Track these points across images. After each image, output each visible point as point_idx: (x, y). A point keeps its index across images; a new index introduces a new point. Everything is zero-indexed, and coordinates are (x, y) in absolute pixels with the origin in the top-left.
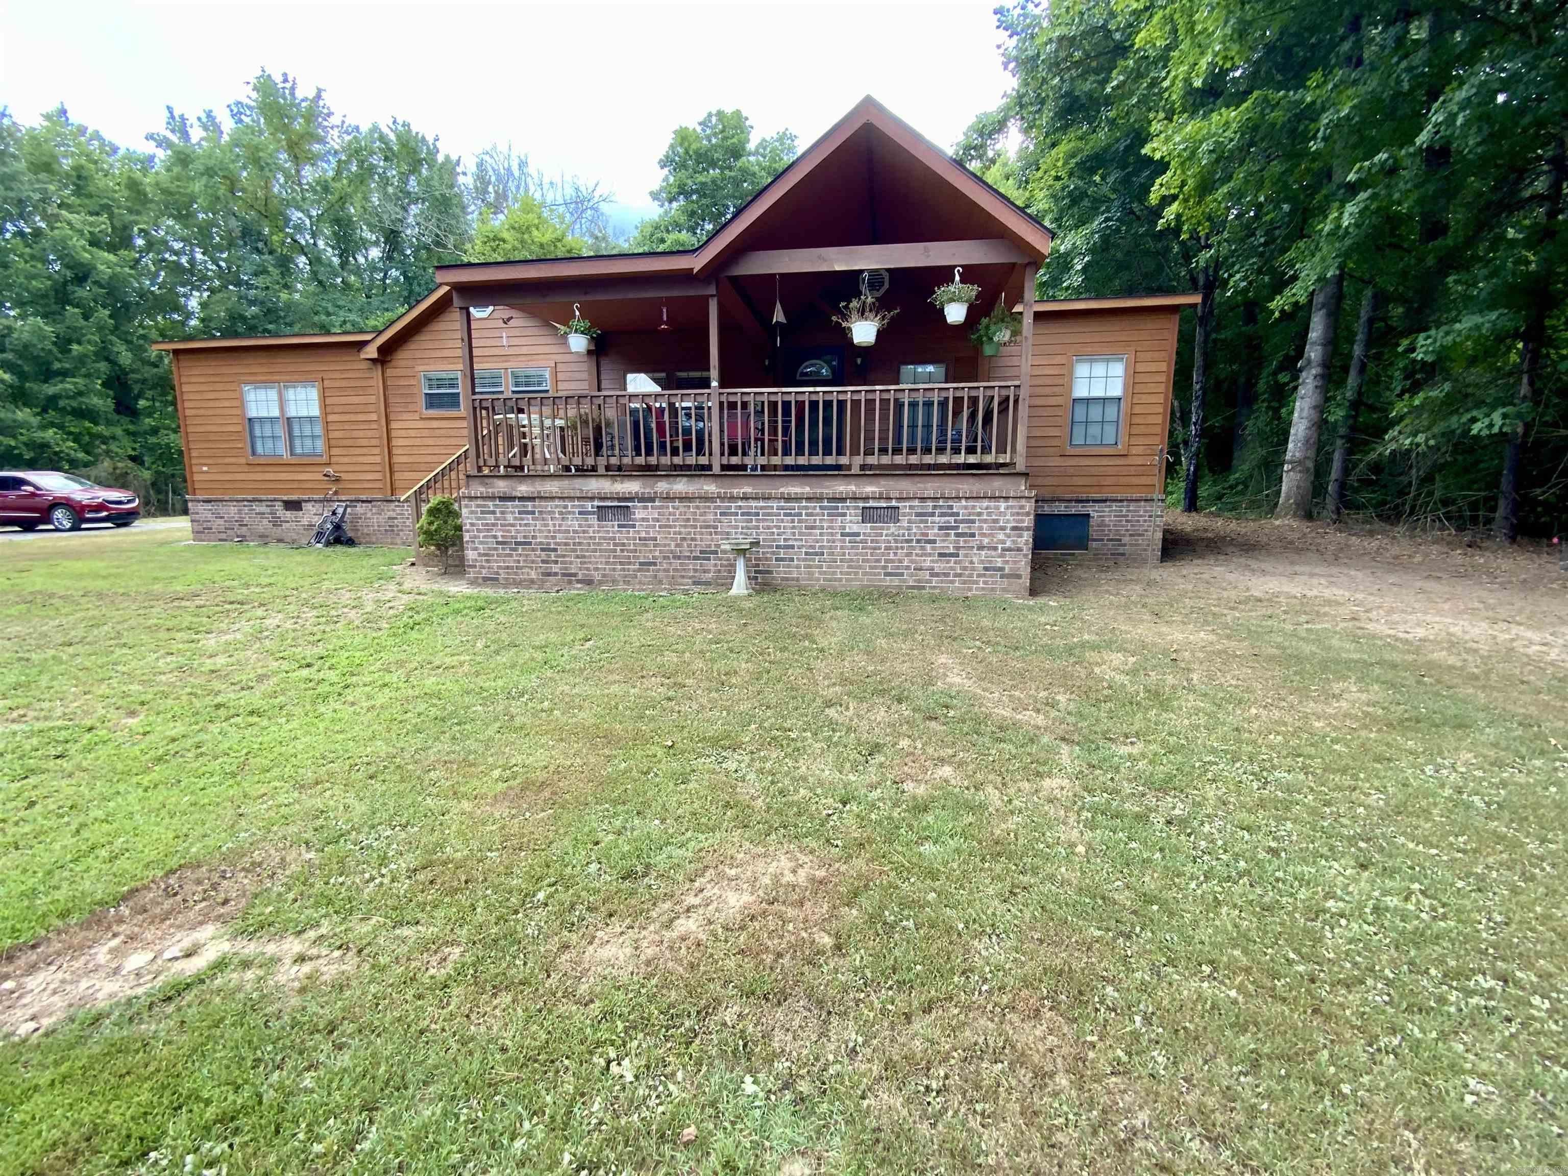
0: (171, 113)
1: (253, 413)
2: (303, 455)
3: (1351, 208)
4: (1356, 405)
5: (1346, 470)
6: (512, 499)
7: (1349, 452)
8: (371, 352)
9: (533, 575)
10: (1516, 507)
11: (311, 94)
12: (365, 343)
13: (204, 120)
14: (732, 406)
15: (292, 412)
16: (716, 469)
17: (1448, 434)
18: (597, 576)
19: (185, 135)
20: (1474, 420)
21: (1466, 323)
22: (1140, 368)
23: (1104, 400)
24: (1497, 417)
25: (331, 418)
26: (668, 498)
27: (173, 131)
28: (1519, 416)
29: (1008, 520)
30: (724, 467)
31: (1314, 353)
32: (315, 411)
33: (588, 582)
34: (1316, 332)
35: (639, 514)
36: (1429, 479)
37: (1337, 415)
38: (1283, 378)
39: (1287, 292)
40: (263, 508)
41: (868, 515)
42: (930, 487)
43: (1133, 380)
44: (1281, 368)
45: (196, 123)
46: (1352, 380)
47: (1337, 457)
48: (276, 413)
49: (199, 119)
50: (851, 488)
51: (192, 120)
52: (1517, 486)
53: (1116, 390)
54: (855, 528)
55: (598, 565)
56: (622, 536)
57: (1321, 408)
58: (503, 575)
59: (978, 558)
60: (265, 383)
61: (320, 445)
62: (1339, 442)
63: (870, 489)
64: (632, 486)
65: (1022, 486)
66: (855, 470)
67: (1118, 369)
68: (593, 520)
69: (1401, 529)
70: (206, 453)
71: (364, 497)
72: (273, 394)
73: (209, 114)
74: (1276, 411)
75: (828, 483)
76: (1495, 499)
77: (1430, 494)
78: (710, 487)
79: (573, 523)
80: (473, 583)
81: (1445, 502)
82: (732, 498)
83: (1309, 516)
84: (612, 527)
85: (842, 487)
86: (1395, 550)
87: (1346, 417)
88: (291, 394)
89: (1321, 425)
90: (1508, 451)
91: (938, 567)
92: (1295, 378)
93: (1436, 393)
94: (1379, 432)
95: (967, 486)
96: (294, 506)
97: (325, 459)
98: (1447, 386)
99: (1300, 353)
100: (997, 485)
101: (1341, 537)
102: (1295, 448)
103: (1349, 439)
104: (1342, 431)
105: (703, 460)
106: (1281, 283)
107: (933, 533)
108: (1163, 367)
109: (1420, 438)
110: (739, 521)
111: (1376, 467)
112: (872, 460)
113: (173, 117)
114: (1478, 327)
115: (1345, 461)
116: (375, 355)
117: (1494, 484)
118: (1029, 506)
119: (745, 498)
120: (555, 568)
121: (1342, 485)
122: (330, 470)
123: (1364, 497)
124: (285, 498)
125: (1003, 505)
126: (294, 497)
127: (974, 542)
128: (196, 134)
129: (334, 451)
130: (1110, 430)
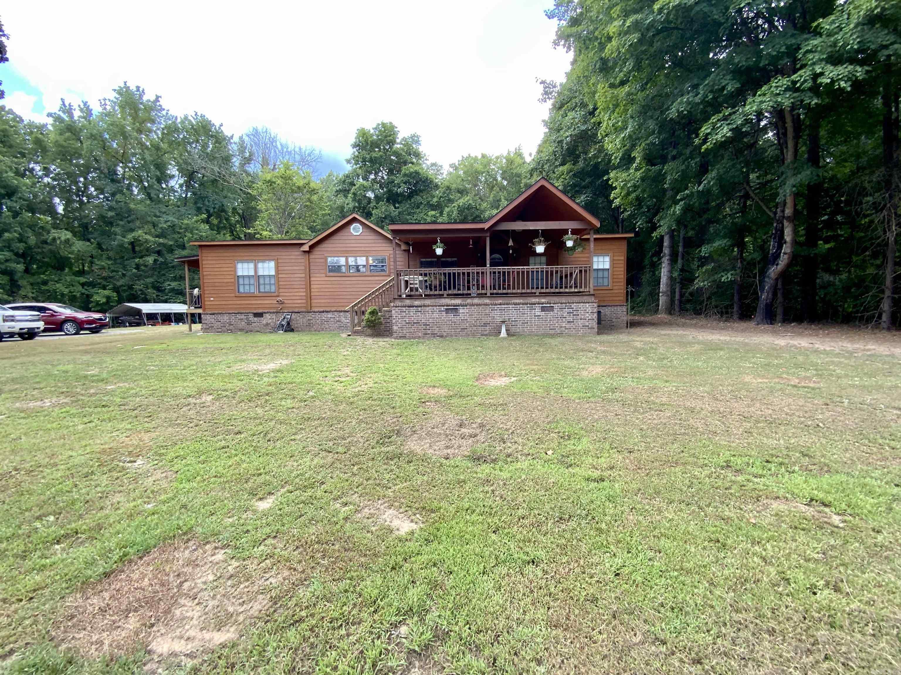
0: (63, 102)
1: (240, 273)
2: (265, 292)
3: (678, 207)
4: (682, 270)
5: (682, 295)
6: (413, 306)
7: (681, 288)
8: (306, 248)
9: (420, 334)
10: (741, 307)
11: (153, 98)
12: (302, 244)
13: (82, 106)
14: (494, 273)
15: (260, 273)
16: (488, 295)
17: (714, 281)
18: (445, 334)
19: (71, 115)
20: (722, 276)
21: (716, 244)
22: (616, 258)
23: (603, 270)
24: (729, 275)
25: (280, 276)
26: (473, 305)
27: (64, 112)
28: (736, 274)
29: (589, 310)
30: (491, 294)
31: (666, 251)
32: (273, 273)
33: (442, 336)
34: (666, 243)
35: (461, 311)
36: (709, 298)
37: (675, 274)
38: (655, 259)
39: (658, 231)
40: (243, 317)
41: (543, 309)
42: (564, 299)
43: (613, 262)
44: (653, 255)
45: (78, 108)
46: (680, 261)
47: (677, 290)
48: (252, 273)
49: (79, 106)
50: (537, 300)
51: (75, 106)
52: (740, 300)
53: (607, 266)
54: (539, 314)
55: (446, 330)
56: (455, 319)
57: (671, 272)
58: (408, 335)
59: (581, 322)
60: (248, 261)
61: (273, 288)
62: (678, 285)
63: (543, 300)
64: (458, 301)
65: (593, 299)
66: (537, 294)
67: (607, 259)
68: (444, 313)
69: (703, 316)
70: (212, 292)
71: (296, 310)
72: (252, 265)
73: (85, 104)
74: (654, 272)
75: (529, 298)
76: (733, 305)
77: (711, 303)
78: (487, 301)
79: (436, 315)
80: (396, 338)
81: (716, 307)
82: (496, 304)
83: (670, 313)
84: (451, 316)
85: (534, 300)
86: (701, 323)
87: (679, 275)
88: (260, 265)
89: (671, 279)
90: (736, 287)
91: (567, 326)
92: (660, 259)
93: (710, 267)
94: (691, 280)
95: (576, 299)
96: (259, 315)
97: (275, 294)
98: (713, 264)
99: (661, 251)
100: (585, 298)
101: (683, 320)
102: (663, 287)
103: (681, 283)
104: (678, 280)
105: (483, 292)
106: (654, 228)
107: (565, 315)
108: (622, 258)
109: (706, 283)
110: (498, 312)
111: (691, 294)
112: (543, 291)
113: (64, 104)
114: (720, 245)
115: (680, 292)
116: (307, 249)
117: (732, 299)
118: (596, 305)
119: (500, 304)
120: (429, 332)
121: (680, 302)
122: (278, 299)
123: (688, 306)
124: (255, 312)
125: (587, 305)
126: (260, 311)
127: (579, 317)
128: (77, 114)
129: (281, 290)
130: (606, 280)
